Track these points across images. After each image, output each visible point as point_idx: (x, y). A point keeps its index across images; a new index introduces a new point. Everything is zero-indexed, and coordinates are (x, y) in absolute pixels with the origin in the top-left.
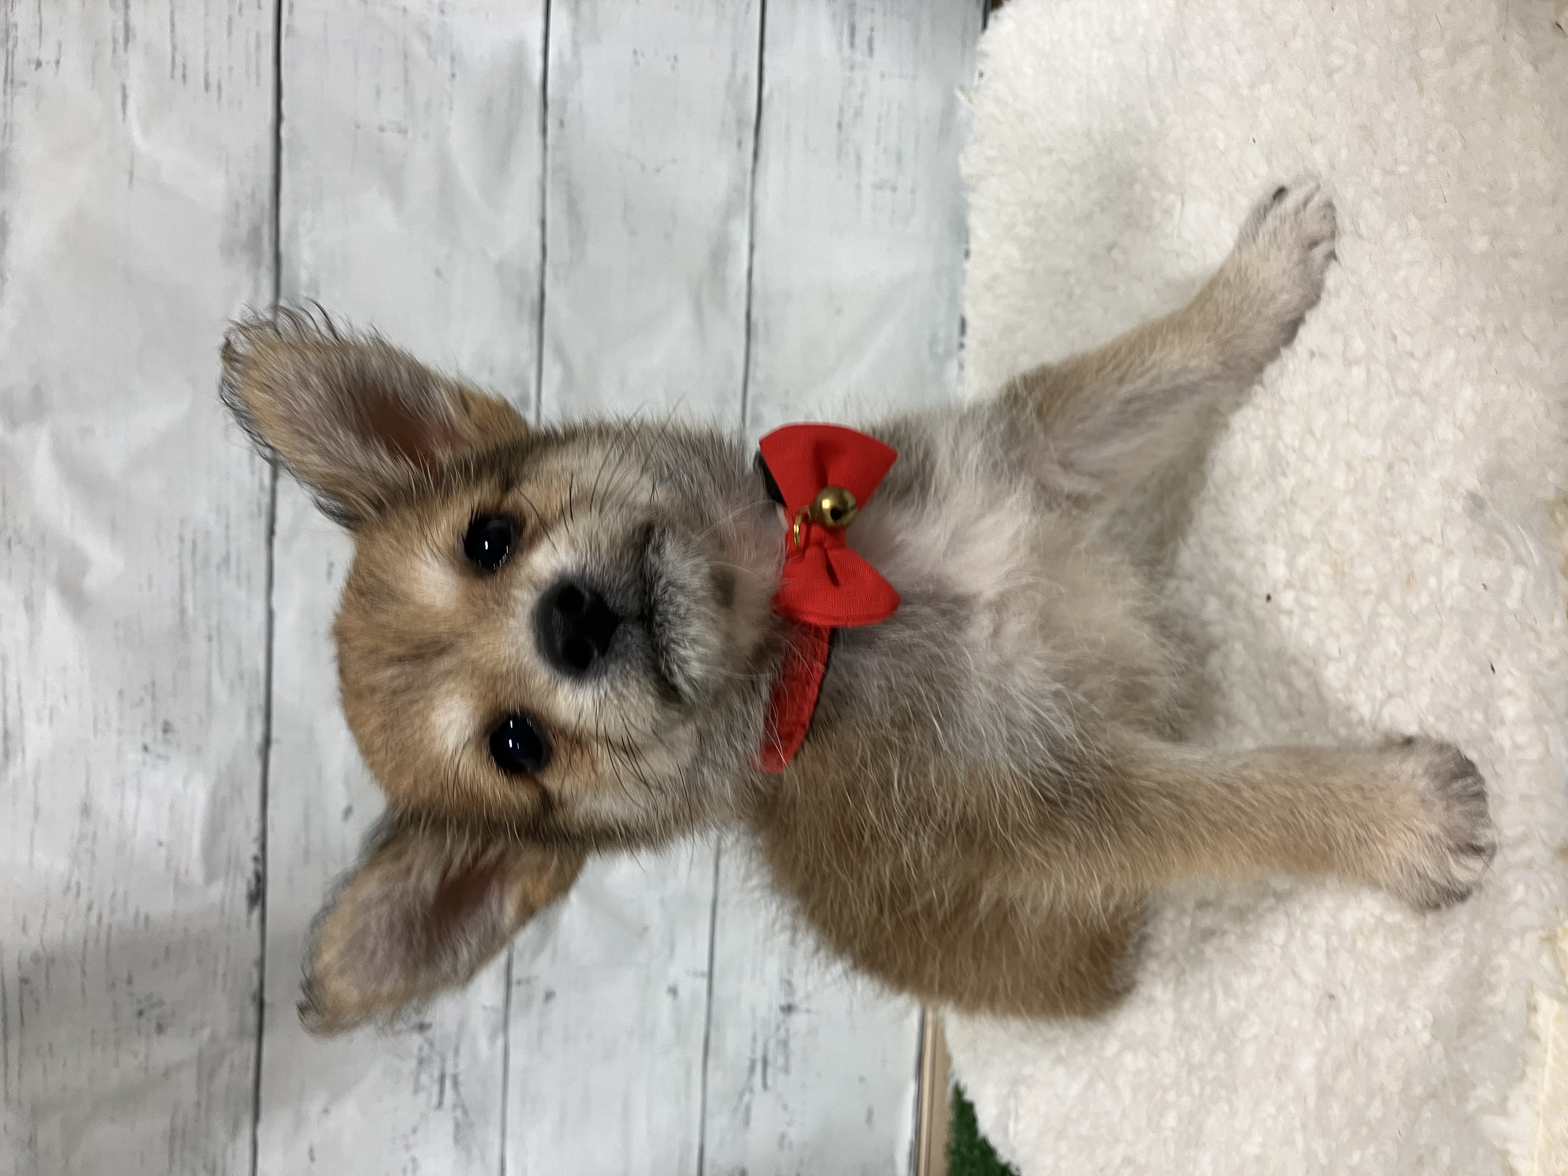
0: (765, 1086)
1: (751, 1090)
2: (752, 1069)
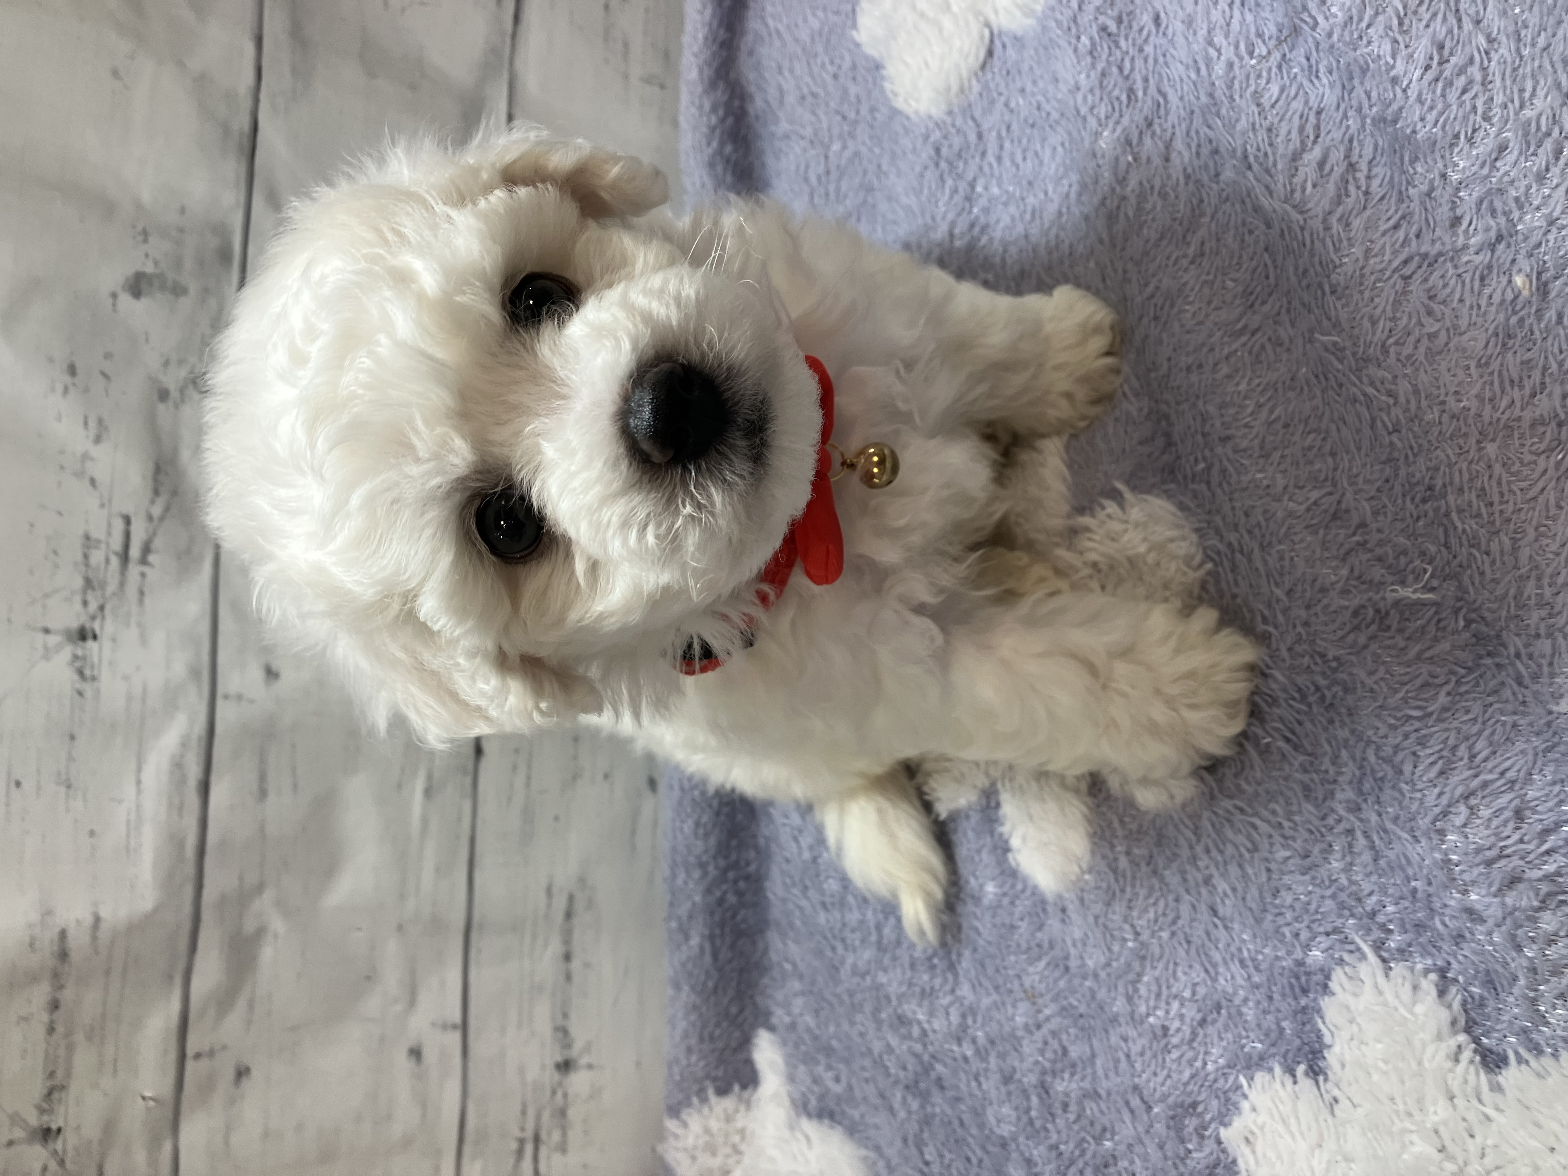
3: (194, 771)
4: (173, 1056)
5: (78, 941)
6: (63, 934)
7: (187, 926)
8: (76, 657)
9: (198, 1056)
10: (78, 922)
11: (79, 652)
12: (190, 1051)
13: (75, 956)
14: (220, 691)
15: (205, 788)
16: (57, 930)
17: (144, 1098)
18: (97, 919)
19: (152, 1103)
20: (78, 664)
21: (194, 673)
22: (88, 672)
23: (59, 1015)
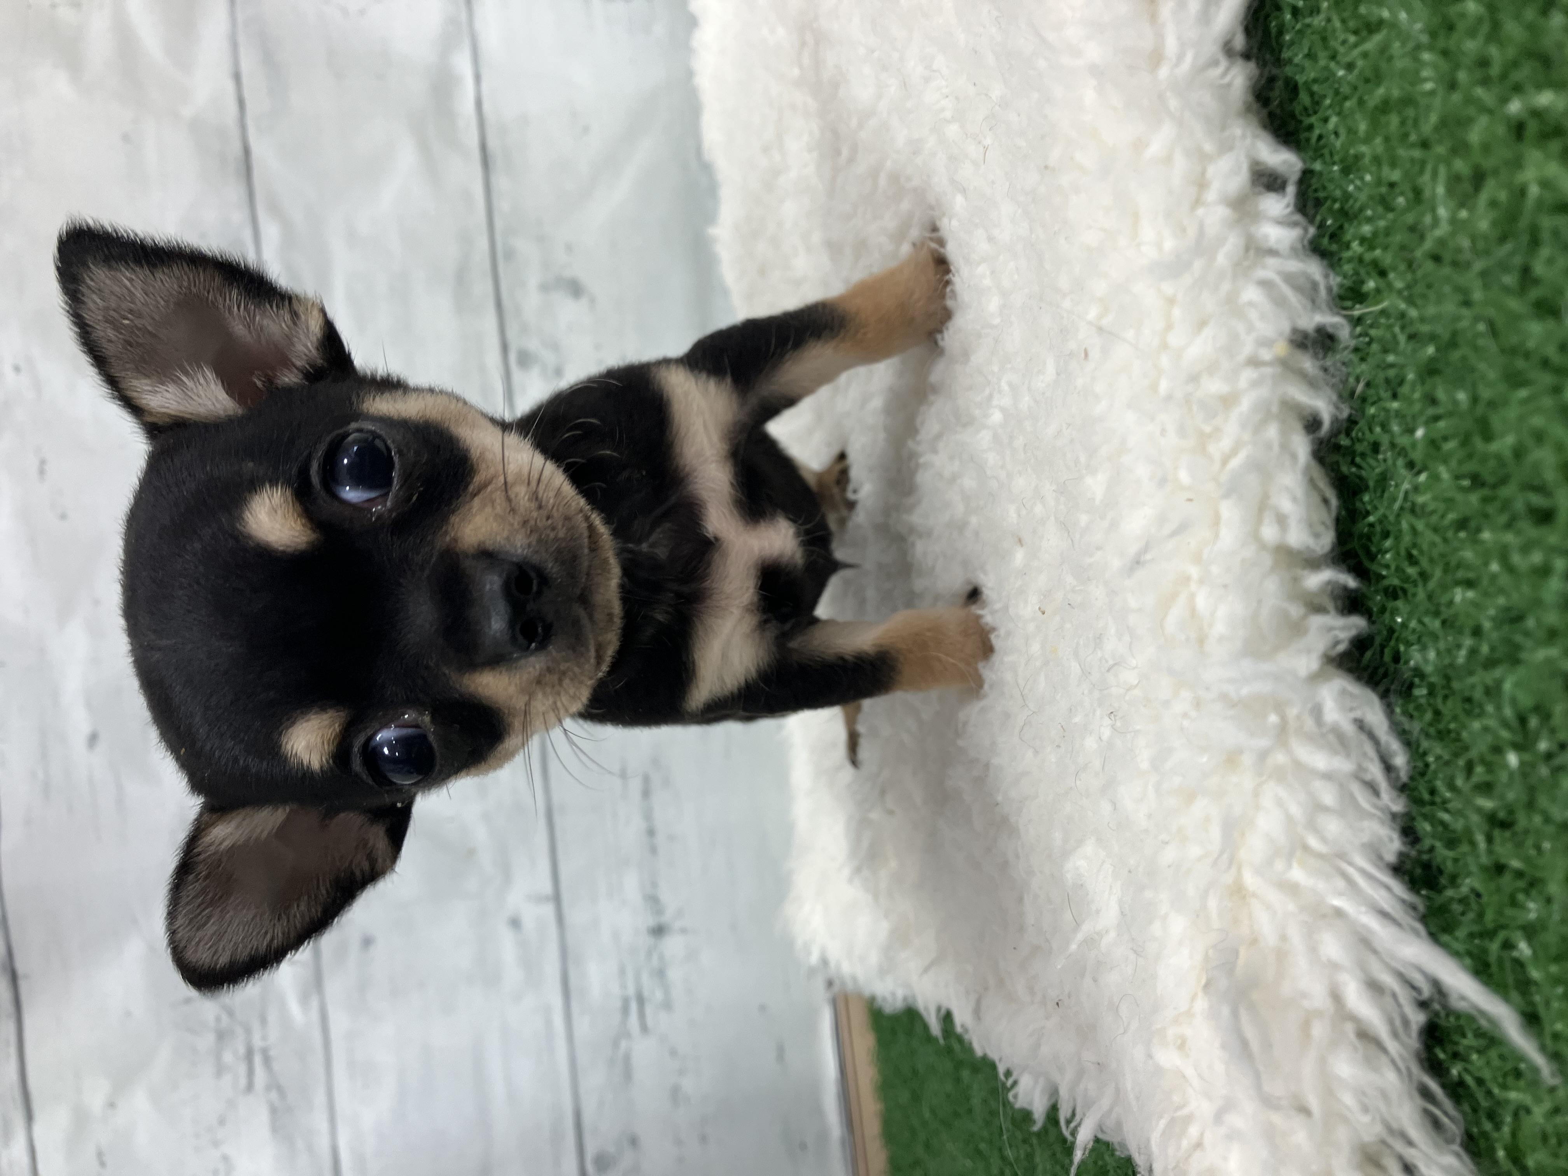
0: (644, 1029)
1: (628, 1035)
2: (625, 1010)
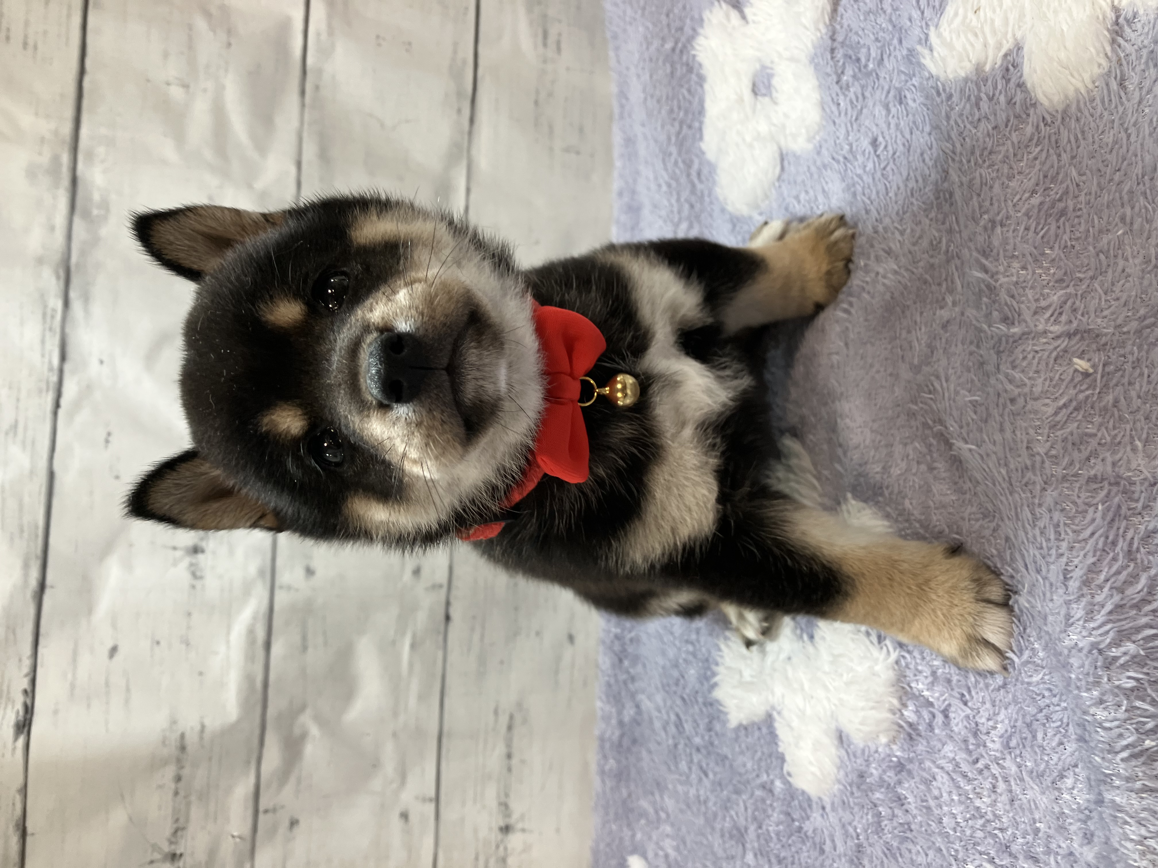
3: (261, 634)
4: (250, 812)
5: (192, 739)
6: (182, 736)
7: (257, 732)
8: (191, 565)
9: (266, 811)
10: (192, 728)
11: (194, 561)
12: (261, 808)
13: (189, 749)
14: (277, 584)
15: (268, 645)
16: (179, 733)
17: (233, 837)
18: (203, 727)
19: (238, 840)
20: (193, 569)
21: (261, 573)
22: (198, 574)
23: (181, 785)
